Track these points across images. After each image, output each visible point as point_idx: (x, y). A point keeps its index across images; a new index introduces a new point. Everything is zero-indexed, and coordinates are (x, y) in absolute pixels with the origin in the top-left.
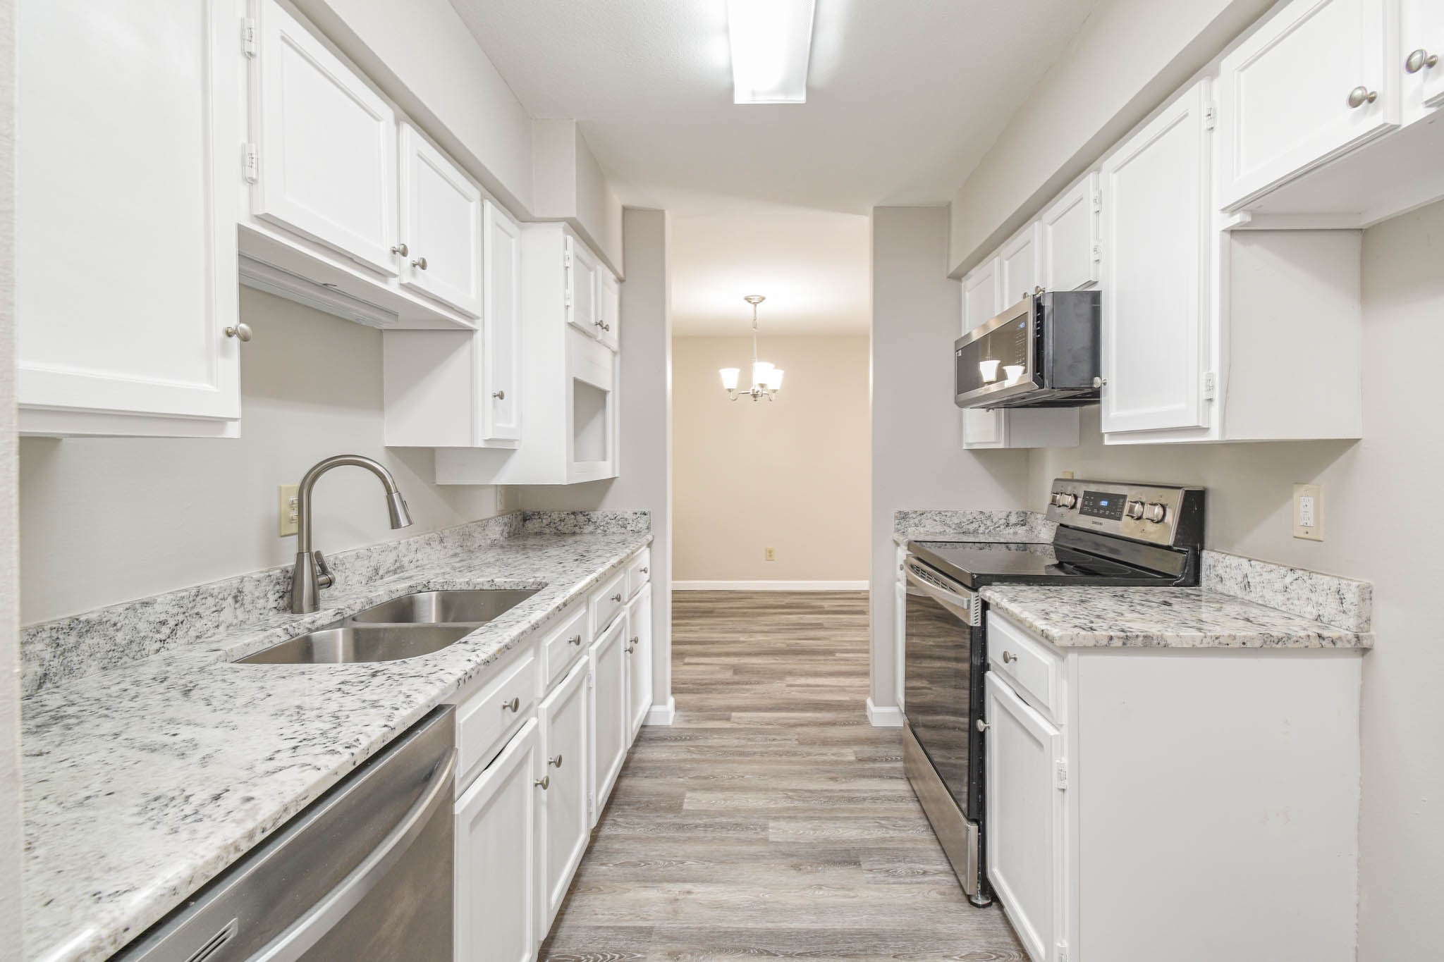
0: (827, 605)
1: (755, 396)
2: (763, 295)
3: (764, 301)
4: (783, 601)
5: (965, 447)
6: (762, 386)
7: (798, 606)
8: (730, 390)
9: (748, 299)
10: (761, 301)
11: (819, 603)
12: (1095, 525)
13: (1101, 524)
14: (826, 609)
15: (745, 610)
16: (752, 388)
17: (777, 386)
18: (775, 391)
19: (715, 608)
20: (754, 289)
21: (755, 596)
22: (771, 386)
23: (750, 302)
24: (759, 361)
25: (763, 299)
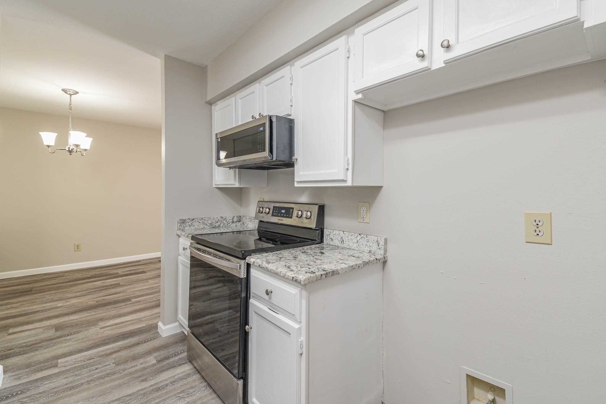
0: (120, 271)
1: (70, 152)
2: (77, 91)
3: (77, 94)
4: (89, 274)
5: (214, 186)
6: (77, 146)
7: (100, 276)
8: (48, 146)
9: (65, 91)
10: (75, 94)
11: (115, 271)
12: (279, 221)
13: (282, 220)
14: (120, 274)
15: (59, 285)
16: (68, 146)
17: (88, 147)
18: (85, 150)
19: (33, 288)
20: (71, 86)
21: (66, 274)
22: (82, 147)
23: (67, 93)
24: (73, 130)
25: (77, 93)
